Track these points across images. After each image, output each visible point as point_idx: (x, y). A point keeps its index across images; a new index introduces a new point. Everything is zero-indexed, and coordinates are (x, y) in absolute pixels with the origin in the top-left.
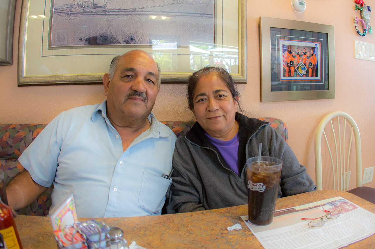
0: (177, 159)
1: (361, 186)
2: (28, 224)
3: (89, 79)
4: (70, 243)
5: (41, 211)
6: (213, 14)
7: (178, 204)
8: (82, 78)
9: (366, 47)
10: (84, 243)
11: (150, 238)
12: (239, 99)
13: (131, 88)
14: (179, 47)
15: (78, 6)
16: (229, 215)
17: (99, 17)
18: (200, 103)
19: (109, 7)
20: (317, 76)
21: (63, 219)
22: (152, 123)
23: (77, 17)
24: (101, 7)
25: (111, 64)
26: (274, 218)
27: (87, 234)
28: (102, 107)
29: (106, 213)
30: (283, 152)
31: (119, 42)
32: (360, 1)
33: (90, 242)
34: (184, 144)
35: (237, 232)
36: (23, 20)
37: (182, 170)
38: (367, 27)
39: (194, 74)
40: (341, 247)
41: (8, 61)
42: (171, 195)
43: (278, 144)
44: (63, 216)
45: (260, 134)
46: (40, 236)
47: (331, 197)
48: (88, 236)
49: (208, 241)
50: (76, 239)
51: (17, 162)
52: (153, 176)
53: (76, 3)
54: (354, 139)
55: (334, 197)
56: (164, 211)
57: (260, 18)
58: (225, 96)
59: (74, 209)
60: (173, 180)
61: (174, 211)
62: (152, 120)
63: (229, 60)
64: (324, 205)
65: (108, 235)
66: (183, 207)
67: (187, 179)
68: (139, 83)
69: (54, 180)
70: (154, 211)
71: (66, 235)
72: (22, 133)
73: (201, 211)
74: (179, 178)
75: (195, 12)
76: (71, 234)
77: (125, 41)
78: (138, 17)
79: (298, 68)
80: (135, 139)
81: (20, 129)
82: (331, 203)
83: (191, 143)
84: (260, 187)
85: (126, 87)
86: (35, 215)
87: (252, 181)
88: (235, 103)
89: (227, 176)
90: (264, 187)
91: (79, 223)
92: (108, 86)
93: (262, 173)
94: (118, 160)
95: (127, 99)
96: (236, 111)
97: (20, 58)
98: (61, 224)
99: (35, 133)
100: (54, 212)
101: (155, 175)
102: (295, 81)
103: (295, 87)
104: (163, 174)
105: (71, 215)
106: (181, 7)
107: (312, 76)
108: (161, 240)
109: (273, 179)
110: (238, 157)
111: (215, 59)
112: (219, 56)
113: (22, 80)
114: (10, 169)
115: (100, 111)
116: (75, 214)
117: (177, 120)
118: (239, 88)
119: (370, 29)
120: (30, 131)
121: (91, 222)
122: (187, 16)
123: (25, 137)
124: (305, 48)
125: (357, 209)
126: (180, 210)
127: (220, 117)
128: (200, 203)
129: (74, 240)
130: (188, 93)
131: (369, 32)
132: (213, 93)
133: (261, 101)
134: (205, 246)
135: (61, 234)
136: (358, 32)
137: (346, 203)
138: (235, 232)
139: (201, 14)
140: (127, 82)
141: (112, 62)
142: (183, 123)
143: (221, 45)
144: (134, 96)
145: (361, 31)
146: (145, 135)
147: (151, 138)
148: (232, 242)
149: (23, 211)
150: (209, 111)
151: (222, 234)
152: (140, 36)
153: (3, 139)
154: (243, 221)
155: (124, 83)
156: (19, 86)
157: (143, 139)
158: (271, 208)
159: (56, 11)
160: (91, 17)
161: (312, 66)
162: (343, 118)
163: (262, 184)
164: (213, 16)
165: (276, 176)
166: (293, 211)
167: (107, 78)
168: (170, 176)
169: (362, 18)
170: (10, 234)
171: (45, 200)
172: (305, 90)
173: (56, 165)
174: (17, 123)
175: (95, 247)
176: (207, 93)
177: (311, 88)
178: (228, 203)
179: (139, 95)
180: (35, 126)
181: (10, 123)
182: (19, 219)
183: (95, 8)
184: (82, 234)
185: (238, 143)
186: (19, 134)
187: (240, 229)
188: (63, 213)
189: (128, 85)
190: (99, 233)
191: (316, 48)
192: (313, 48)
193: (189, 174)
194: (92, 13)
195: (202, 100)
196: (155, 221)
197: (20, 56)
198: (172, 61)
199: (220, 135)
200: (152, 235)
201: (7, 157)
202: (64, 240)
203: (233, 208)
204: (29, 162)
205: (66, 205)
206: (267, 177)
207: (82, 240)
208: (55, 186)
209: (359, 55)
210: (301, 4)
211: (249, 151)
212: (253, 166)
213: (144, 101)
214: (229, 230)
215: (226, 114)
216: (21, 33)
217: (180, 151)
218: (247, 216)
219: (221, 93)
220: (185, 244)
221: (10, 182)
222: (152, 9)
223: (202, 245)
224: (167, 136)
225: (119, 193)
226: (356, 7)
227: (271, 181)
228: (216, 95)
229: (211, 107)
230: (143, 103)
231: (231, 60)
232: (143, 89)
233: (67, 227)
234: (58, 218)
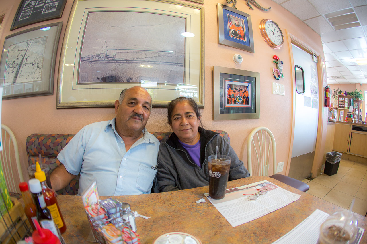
0: (161, 157)
1: (276, 174)
2: (65, 201)
3: (103, 104)
4: (96, 215)
5: (72, 191)
6: (184, 63)
7: (162, 186)
8: (98, 104)
9: (279, 87)
10: (105, 215)
11: (146, 209)
12: (201, 118)
13: (133, 111)
14: (158, 84)
15: (97, 56)
16: (196, 193)
17: (110, 64)
18: (176, 120)
19: (117, 57)
20: (248, 104)
21: (90, 198)
22: (144, 133)
23: (96, 64)
24: (111, 57)
25: (121, 94)
26: (226, 194)
27: (107, 208)
28: (112, 122)
29: (115, 193)
30: (229, 151)
31: (123, 81)
32: (276, 58)
33: (109, 214)
34: (165, 147)
35: (202, 204)
36: (61, 65)
37: (164, 164)
38: (281, 74)
39: (173, 101)
40: (270, 212)
41: (50, 92)
42: (156, 180)
43: (226, 147)
44: (90, 196)
45: (214, 140)
46: (73, 209)
47: (261, 181)
48: (108, 210)
49: (184, 210)
50: (100, 212)
51: (56, 159)
52: (146, 168)
53: (95, 55)
54: (272, 144)
55: (262, 181)
56: (152, 191)
57: (213, 67)
58: (192, 116)
59: (97, 191)
60: (158, 171)
61: (159, 191)
62: (144, 132)
63: (190, 93)
64: (256, 186)
65: (121, 209)
66: (165, 188)
67: (167, 170)
68: (139, 108)
69: (81, 171)
70: (146, 191)
71: (93, 209)
72: (59, 140)
73: (178, 191)
74: (162, 170)
75: (172, 62)
76: (96, 208)
77: (127, 80)
78: (136, 64)
79: (236, 99)
80: (134, 144)
81: (58, 137)
82: (261, 185)
83: (170, 147)
84: (217, 175)
85: (130, 110)
86: (68, 195)
87: (212, 171)
88: (198, 121)
89: (193, 168)
90: (220, 174)
91: (101, 200)
92: (118, 108)
93: (219, 166)
94: (123, 157)
95: (130, 118)
96: (199, 126)
97: (58, 90)
98: (89, 202)
99: (68, 140)
100: (84, 194)
101: (147, 167)
102: (232, 107)
103: (232, 111)
104: (152, 167)
105: (95, 195)
106: (163, 58)
107: (246, 104)
108: (154, 210)
109: (225, 169)
110: (200, 156)
111: (180, 93)
112: (183, 91)
113: (59, 105)
114: (52, 164)
115: (110, 125)
116: (97, 194)
117: (160, 132)
118: (201, 111)
119: (282, 75)
120: (64, 139)
121: (109, 200)
122: (167, 64)
123: (61, 142)
124: (241, 86)
125: (278, 188)
126: (163, 191)
127: (189, 129)
128: (176, 185)
129: (99, 213)
130: (168, 113)
131: (281, 77)
132: (185, 114)
133: (213, 119)
134: (183, 214)
135: (89, 209)
136: (275, 77)
137: (270, 184)
138: (201, 204)
139: (176, 63)
140: (131, 107)
141: (121, 93)
142: (163, 133)
143: (188, 85)
144: (135, 117)
145: (277, 77)
146: (140, 141)
147: (144, 143)
148: (200, 210)
149: (60, 192)
150: (182, 125)
151: (193, 205)
152: (136, 77)
153: (47, 144)
154: (206, 197)
155: (129, 107)
156: (58, 109)
157: (139, 144)
158: (224, 188)
159: (82, 59)
160: (105, 64)
161: (246, 98)
162: (265, 131)
163: (219, 173)
164: (184, 65)
165: (227, 168)
166: (237, 190)
167: (117, 103)
168: (156, 168)
169: (277, 68)
170: (54, 209)
171: (74, 184)
172: (239, 113)
173: (82, 161)
174: (56, 133)
175: (114, 217)
176: (181, 114)
177: (243, 111)
178: (194, 185)
179: (138, 116)
180: (68, 135)
181: (52, 133)
182: (60, 197)
183: (108, 58)
184: (104, 208)
185: (200, 146)
186: (57, 141)
187: (205, 202)
188: (90, 194)
189: (132, 109)
190: (116, 207)
191: (248, 87)
192: (247, 87)
193: (169, 166)
194: (106, 61)
195: (178, 118)
196: (148, 197)
197: (58, 89)
198: (153, 94)
199: (188, 141)
200: (147, 207)
201: (50, 155)
202: (92, 213)
203: (198, 188)
204: (64, 158)
205: (92, 189)
206: (222, 168)
207: (104, 212)
208: (82, 175)
209: (275, 91)
210: (240, 58)
211: (207, 152)
212: (212, 161)
213: (141, 120)
214: (197, 203)
215: (193, 128)
216: (60, 74)
217: (162, 151)
218: (208, 193)
219: (190, 114)
220: (170, 213)
221: (52, 172)
222: (144, 59)
223: (181, 213)
224: (154, 142)
225: (124, 179)
226: (274, 61)
227: (225, 171)
228: (187, 115)
229: (183, 123)
230: (140, 121)
231: (191, 93)
232: (141, 112)
233: (93, 204)
234: (87, 197)
